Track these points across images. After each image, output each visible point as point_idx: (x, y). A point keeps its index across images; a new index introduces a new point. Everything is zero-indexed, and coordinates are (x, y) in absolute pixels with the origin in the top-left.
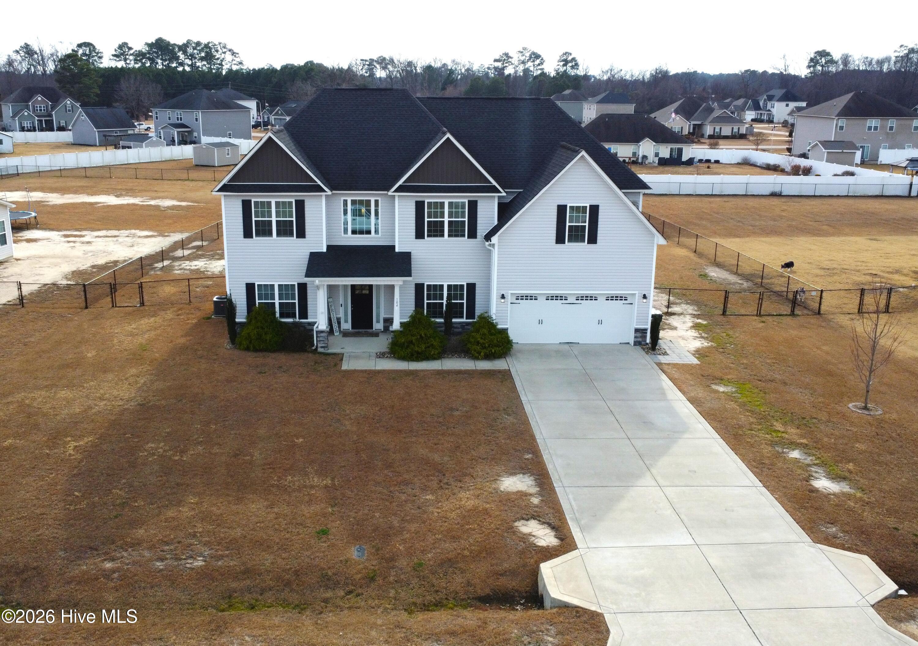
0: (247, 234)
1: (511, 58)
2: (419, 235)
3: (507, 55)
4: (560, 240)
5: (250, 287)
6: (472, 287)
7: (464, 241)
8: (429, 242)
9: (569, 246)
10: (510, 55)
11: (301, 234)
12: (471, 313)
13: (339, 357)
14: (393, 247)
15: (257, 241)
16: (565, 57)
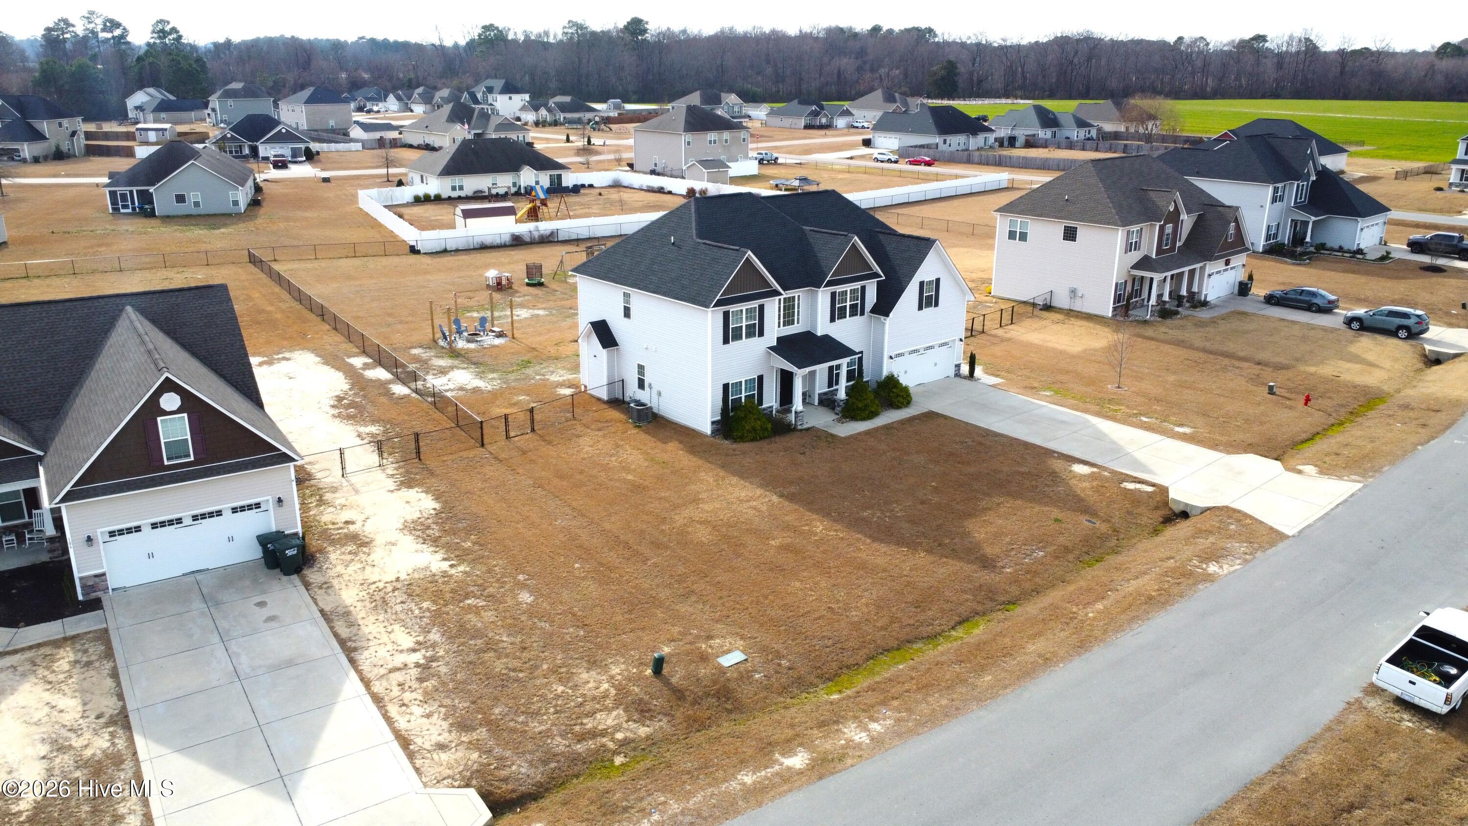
0: (726, 341)
1: (73, 26)
2: (833, 319)
3: (66, 22)
4: (920, 307)
5: (726, 387)
7: (857, 319)
8: (838, 323)
9: (924, 312)
10: (71, 21)
11: (761, 334)
13: (819, 430)
14: (816, 332)
15: (733, 345)
16: (160, 27)
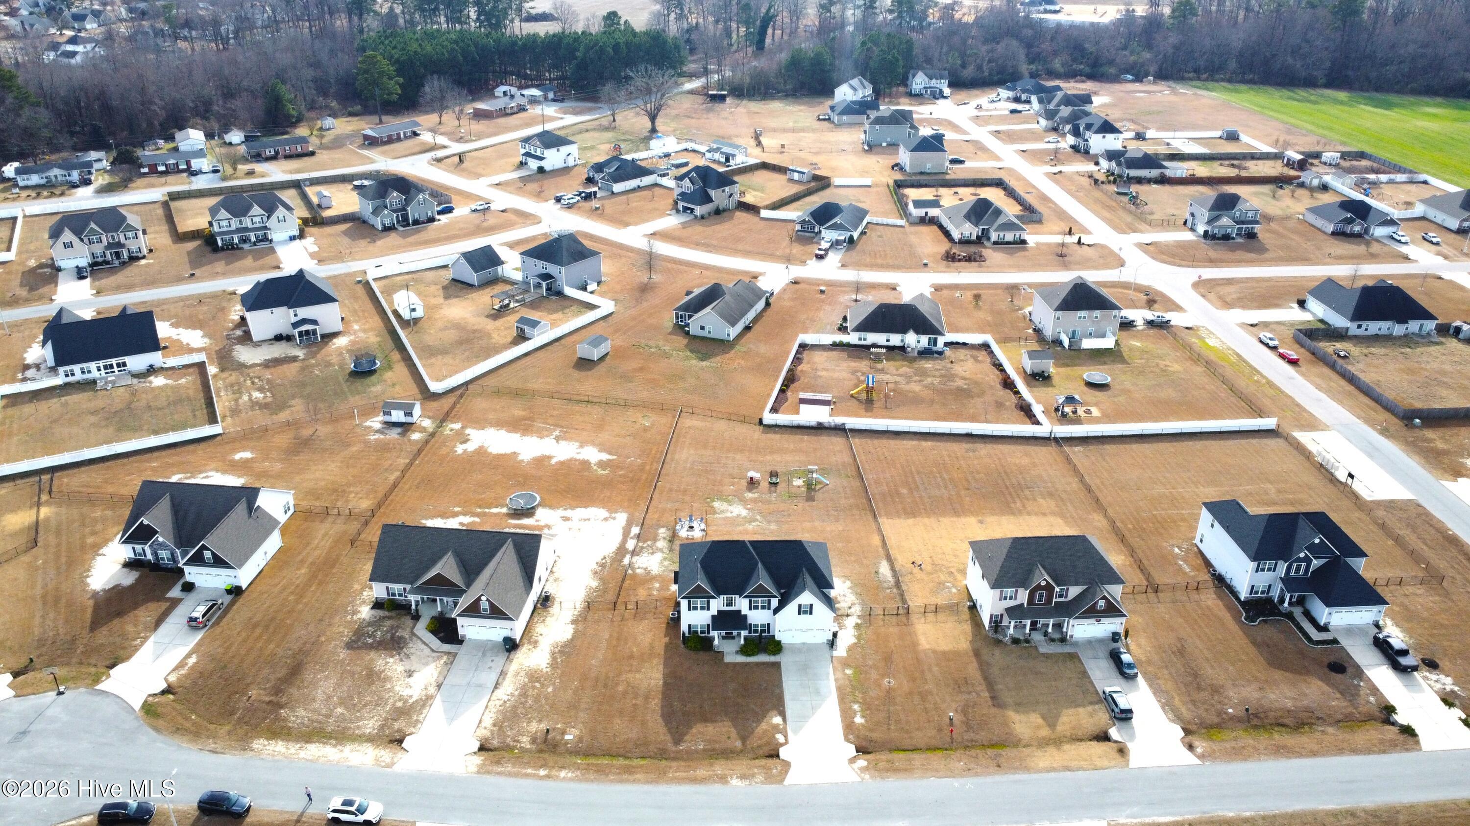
0: (689, 609)
2: (750, 609)
4: (799, 613)
5: (690, 626)
6: (769, 625)
7: (766, 611)
8: (754, 611)
9: (802, 616)
11: (708, 609)
12: (769, 632)
13: (721, 653)
14: (740, 611)
15: (693, 612)
